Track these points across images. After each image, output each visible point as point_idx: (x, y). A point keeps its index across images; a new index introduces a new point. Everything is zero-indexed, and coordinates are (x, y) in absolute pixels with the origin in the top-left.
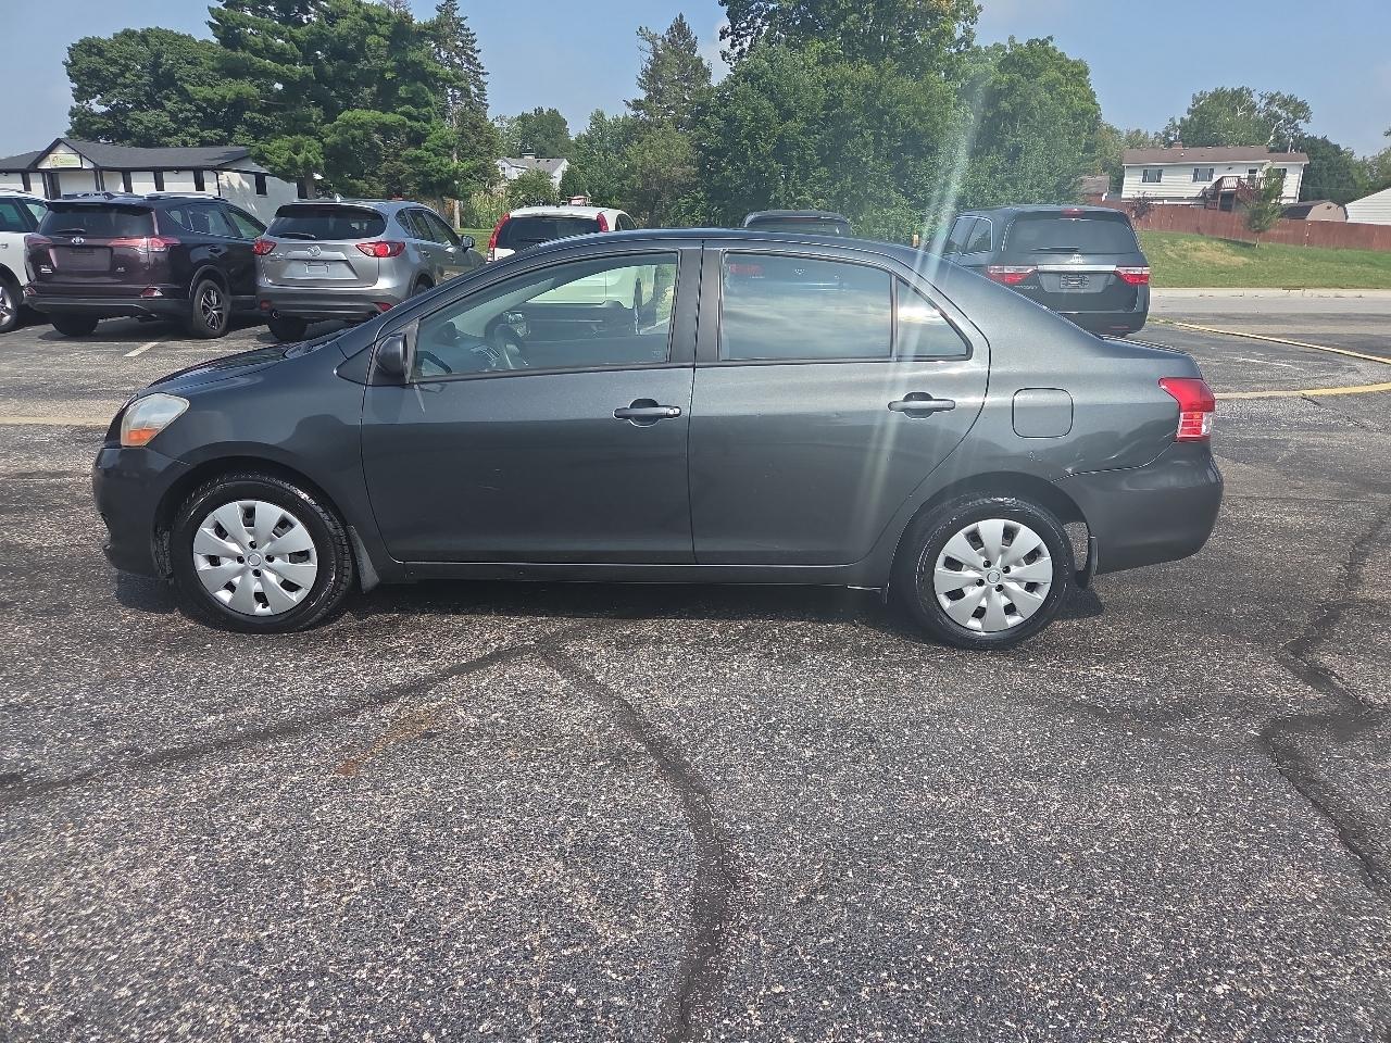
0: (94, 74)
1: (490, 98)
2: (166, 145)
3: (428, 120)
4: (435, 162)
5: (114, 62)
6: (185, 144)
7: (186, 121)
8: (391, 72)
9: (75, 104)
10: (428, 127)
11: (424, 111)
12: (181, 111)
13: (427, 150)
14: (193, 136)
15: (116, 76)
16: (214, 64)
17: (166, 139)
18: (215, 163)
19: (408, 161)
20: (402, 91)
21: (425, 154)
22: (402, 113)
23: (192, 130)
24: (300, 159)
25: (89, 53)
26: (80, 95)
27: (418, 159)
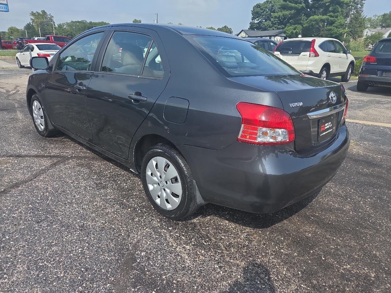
0: (257, 13)
1: (364, 9)
2: (269, 30)
3: (337, 17)
4: (336, 30)
5: (262, 9)
6: (273, 29)
7: (275, 24)
8: (328, 3)
9: (251, 21)
10: (336, 19)
11: (336, 14)
12: (274, 21)
13: (334, 26)
14: (276, 27)
15: (262, 13)
16: (280, 6)
17: (269, 29)
18: (275, 34)
19: (327, 30)
20: (330, 9)
21: (333, 28)
22: (329, 16)
23: (276, 26)
24: (294, 31)
25: (257, 7)
26: (253, 19)
27: (330, 30)
